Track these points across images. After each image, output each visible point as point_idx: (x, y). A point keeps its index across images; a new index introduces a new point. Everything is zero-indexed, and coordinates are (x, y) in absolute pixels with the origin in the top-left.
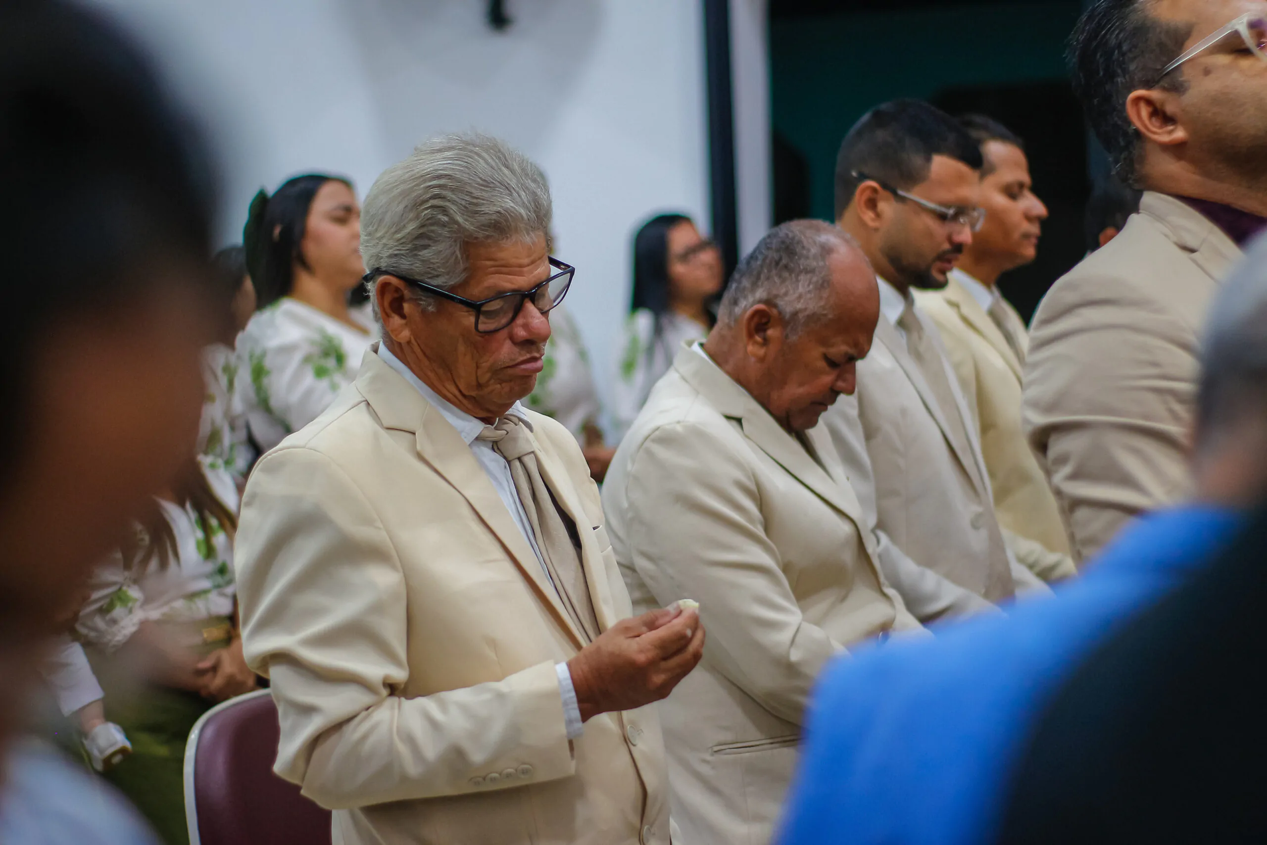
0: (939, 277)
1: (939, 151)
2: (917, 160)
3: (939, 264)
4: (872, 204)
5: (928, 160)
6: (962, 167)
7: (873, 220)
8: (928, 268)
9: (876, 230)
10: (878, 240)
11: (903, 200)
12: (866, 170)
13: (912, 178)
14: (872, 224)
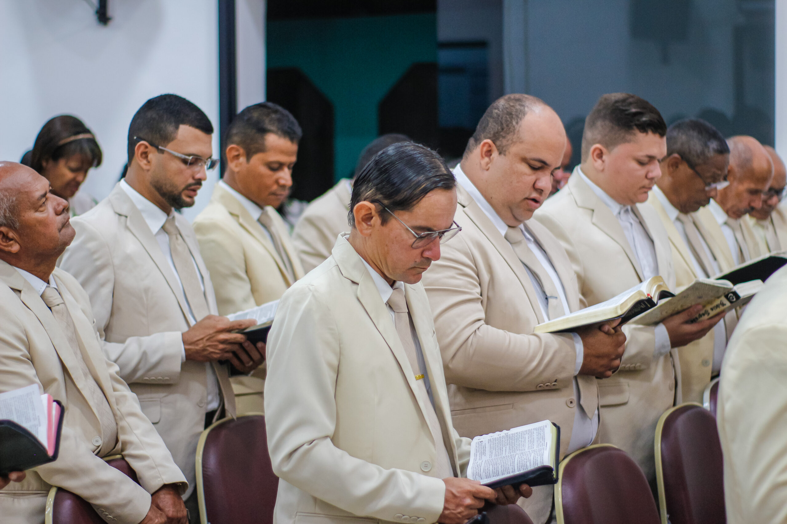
0: (188, 200)
1: (183, 122)
2: (170, 128)
3: (186, 192)
4: (145, 155)
5: (177, 128)
6: (198, 133)
7: (146, 165)
8: (180, 194)
9: (148, 170)
10: (148, 177)
11: (162, 152)
12: (141, 135)
13: (167, 138)
14: (145, 167)
